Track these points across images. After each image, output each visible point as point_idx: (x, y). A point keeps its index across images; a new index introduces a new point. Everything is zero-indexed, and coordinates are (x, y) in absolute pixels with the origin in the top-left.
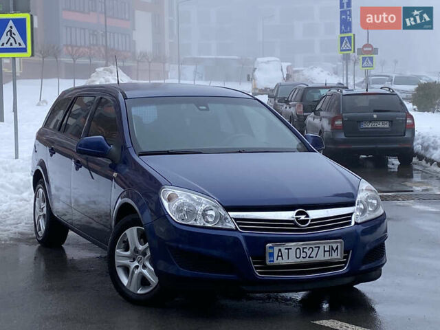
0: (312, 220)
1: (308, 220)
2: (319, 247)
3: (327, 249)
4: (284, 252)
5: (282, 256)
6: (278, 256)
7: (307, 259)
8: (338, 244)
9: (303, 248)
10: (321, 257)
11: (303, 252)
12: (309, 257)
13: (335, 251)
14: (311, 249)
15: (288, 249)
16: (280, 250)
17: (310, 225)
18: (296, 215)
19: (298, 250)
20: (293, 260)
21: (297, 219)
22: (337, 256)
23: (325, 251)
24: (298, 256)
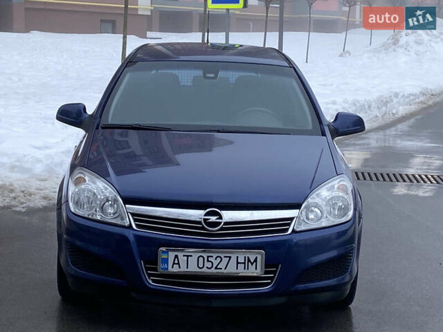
0: (226, 223)
1: (221, 223)
2: (230, 257)
3: (241, 260)
4: (182, 259)
5: (178, 264)
6: (174, 263)
7: (213, 270)
8: (259, 256)
9: (208, 257)
10: (232, 269)
11: (208, 261)
12: (216, 268)
13: (252, 264)
14: (219, 259)
15: (188, 256)
16: (176, 256)
17: (222, 229)
18: (205, 215)
19: (201, 259)
20: (193, 268)
21: (205, 220)
22: (255, 271)
23: (238, 263)
24: (201, 266)
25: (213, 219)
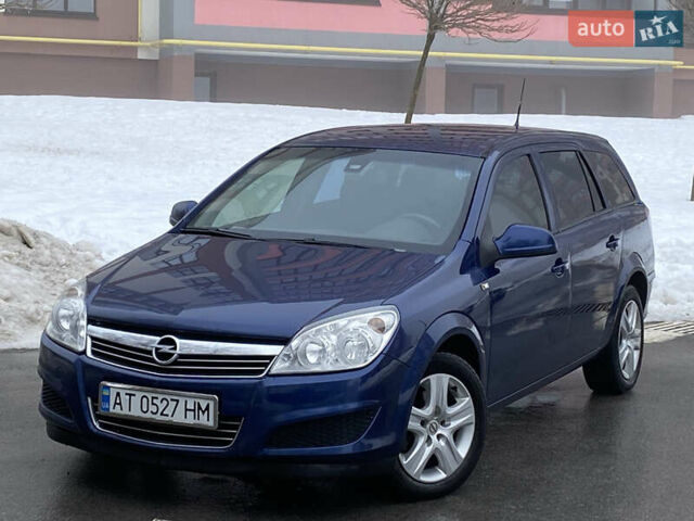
0: (181, 356)
2: (178, 401)
3: (190, 406)
4: (124, 398)
5: (120, 404)
6: (116, 403)
7: (158, 417)
8: (210, 402)
9: (153, 398)
10: (179, 418)
11: (153, 404)
12: (162, 414)
13: (203, 412)
14: (165, 402)
15: (130, 395)
16: (118, 394)
18: (160, 343)
19: (145, 399)
20: (136, 412)
21: (157, 349)
22: (208, 421)
23: (186, 410)
24: (145, 410)
25: (166, 348)
